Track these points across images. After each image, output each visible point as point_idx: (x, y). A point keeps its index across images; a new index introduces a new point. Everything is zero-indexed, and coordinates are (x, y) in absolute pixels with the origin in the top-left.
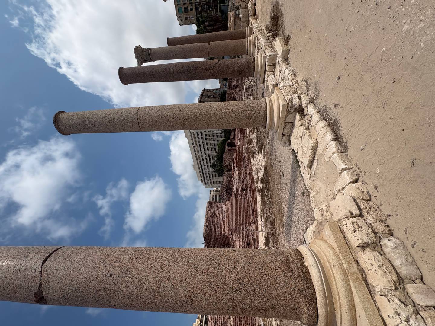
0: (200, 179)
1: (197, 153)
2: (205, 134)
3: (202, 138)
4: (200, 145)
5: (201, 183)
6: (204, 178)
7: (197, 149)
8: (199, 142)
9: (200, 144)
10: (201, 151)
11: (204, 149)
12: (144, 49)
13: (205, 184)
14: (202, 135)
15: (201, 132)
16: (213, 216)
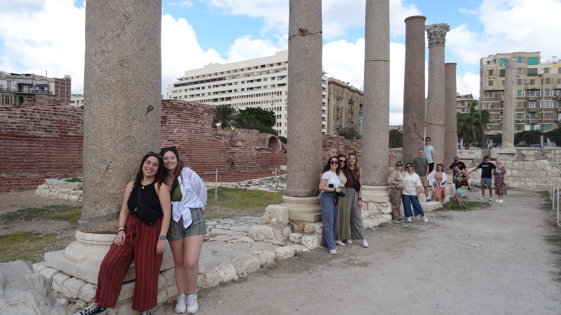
0: (188, 76)
1: (244, 72)
2: (280, 92)
3: (273, 86)
4: (259, 80)
5: (179, 78)
6: (189, 84)
7: (252, 74)
8: (265, 79)
9: (262, 80)
10: (248, 82)
12: (445, 36)
13: (177, 85)
14: (279, 85)
15: (284, 85)
16: (198, 114)
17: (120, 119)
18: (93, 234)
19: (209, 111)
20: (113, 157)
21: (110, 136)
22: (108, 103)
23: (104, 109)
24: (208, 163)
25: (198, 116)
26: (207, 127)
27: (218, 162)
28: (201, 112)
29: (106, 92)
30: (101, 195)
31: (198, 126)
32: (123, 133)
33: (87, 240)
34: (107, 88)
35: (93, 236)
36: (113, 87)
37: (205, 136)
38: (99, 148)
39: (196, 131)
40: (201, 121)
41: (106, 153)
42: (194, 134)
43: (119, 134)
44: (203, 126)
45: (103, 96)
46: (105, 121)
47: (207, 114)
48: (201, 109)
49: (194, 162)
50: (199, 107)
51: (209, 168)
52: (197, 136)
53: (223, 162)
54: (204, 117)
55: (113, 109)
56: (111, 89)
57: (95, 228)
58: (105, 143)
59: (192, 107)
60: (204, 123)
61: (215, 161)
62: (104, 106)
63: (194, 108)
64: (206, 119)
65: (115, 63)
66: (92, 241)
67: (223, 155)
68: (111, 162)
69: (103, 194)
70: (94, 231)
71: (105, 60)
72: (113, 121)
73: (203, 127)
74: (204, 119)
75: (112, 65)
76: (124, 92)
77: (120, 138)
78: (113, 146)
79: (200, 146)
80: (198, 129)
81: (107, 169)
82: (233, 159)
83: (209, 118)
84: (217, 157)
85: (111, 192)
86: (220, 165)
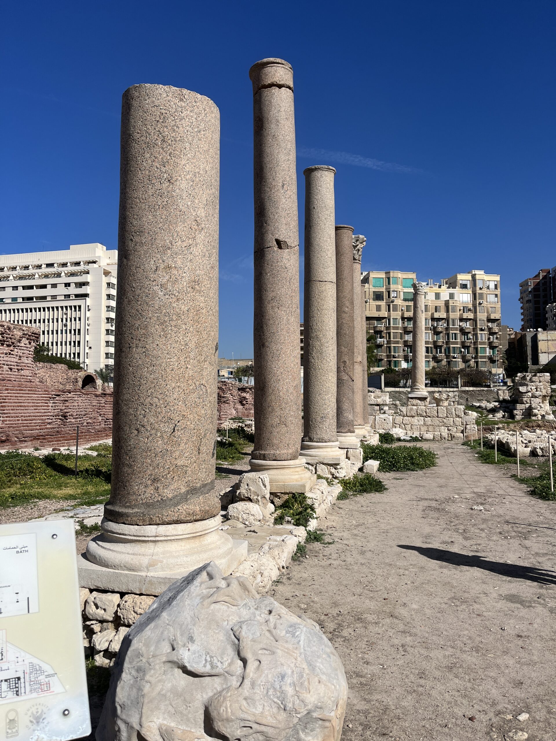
1: (16, 272)
2: (80, 307)
3: (67, 296)
4: (44, 287)
7: (31, 277)
8: (54, 286)
9: (49, 287)
10: (24, 288)
11: (30, 299)
15: (86, 295)
16: (13, 341)
17: (191, 361)
18: (156, 527)
19: (29, 336)
20: (182, 413)
21: (178, 384)
22: (177, 339)
23: (169, 347)
24: (30, 418)
25: (13, 343)
26: (27, 362)
27: (45, 416)
28: (18, 338)
29: (173, 323)
30: (164, 468)
31: (13, 360)
32: (195, 380)
33: (148, 537)
34: (174, 318)
35: (156, 529)
36: (183, 317)
37: (24, 376)
38: (161, 402)
39: (10, 367)
40: (17, 352)
41: (172, 409)
42: (7, 373)
43: (190, 382)
44: (20, 359)
45: (170, 328)
46: (172, 363)
47: (27, 342)
48: (18, 333)
49: (9, 417)
50: (14, 330)
51: (31, 426)
52: (11, 374)
53: (51, 416)
54: (22, 345)
55: (183, 347)
56: (181, 320)
57: (158, 517)
58: (171, 395)
59: (5, 329)
60: (21, 354)
61: (40, 414)
62: (170, 342)
63: (7, 331)
64: (25, 348)
65: (185, 284)
66: (156, 536)
67: (51, 405)
68: (179, 422)
69: (167, 466)
70: (158, 522)
71: (171, 279)
72: (183, 363)
73: (19, 361)
74: (22, 348)
75: (181, 286)
76: (196, 324)
77: (191, 388)
78: (181, 398)
79: (18, 392)
80: (13, 364)
81: (174, 431)
82: (66, 410)
83: (29, 346)
84: (43, 408)
85: (179, 464)
86: (47, 421)
